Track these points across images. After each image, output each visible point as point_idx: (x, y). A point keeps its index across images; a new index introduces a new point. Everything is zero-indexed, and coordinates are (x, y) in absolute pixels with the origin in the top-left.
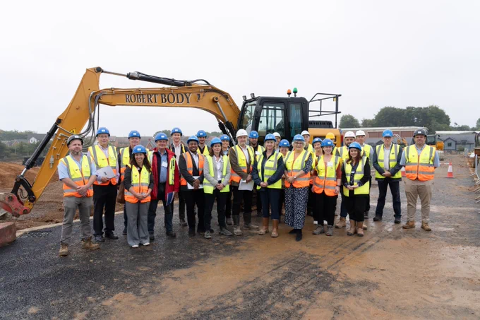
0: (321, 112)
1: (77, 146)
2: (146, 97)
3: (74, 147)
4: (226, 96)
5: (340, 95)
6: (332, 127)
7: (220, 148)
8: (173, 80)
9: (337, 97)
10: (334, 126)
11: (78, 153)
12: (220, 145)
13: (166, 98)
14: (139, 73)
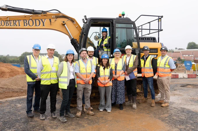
0: (150, 30)
1: (84, 55)
2: (12, 22)
3: (83, 55)
4: (73, 20)
5: (162, 17)
6: (156, 42)
7: (72, 57)
8: (33, 10)
9: (160, 18)
10: (157, 41)
11: (85, 59)
12: (72, 55)
13: (27, 22)
14: (7, 6)
